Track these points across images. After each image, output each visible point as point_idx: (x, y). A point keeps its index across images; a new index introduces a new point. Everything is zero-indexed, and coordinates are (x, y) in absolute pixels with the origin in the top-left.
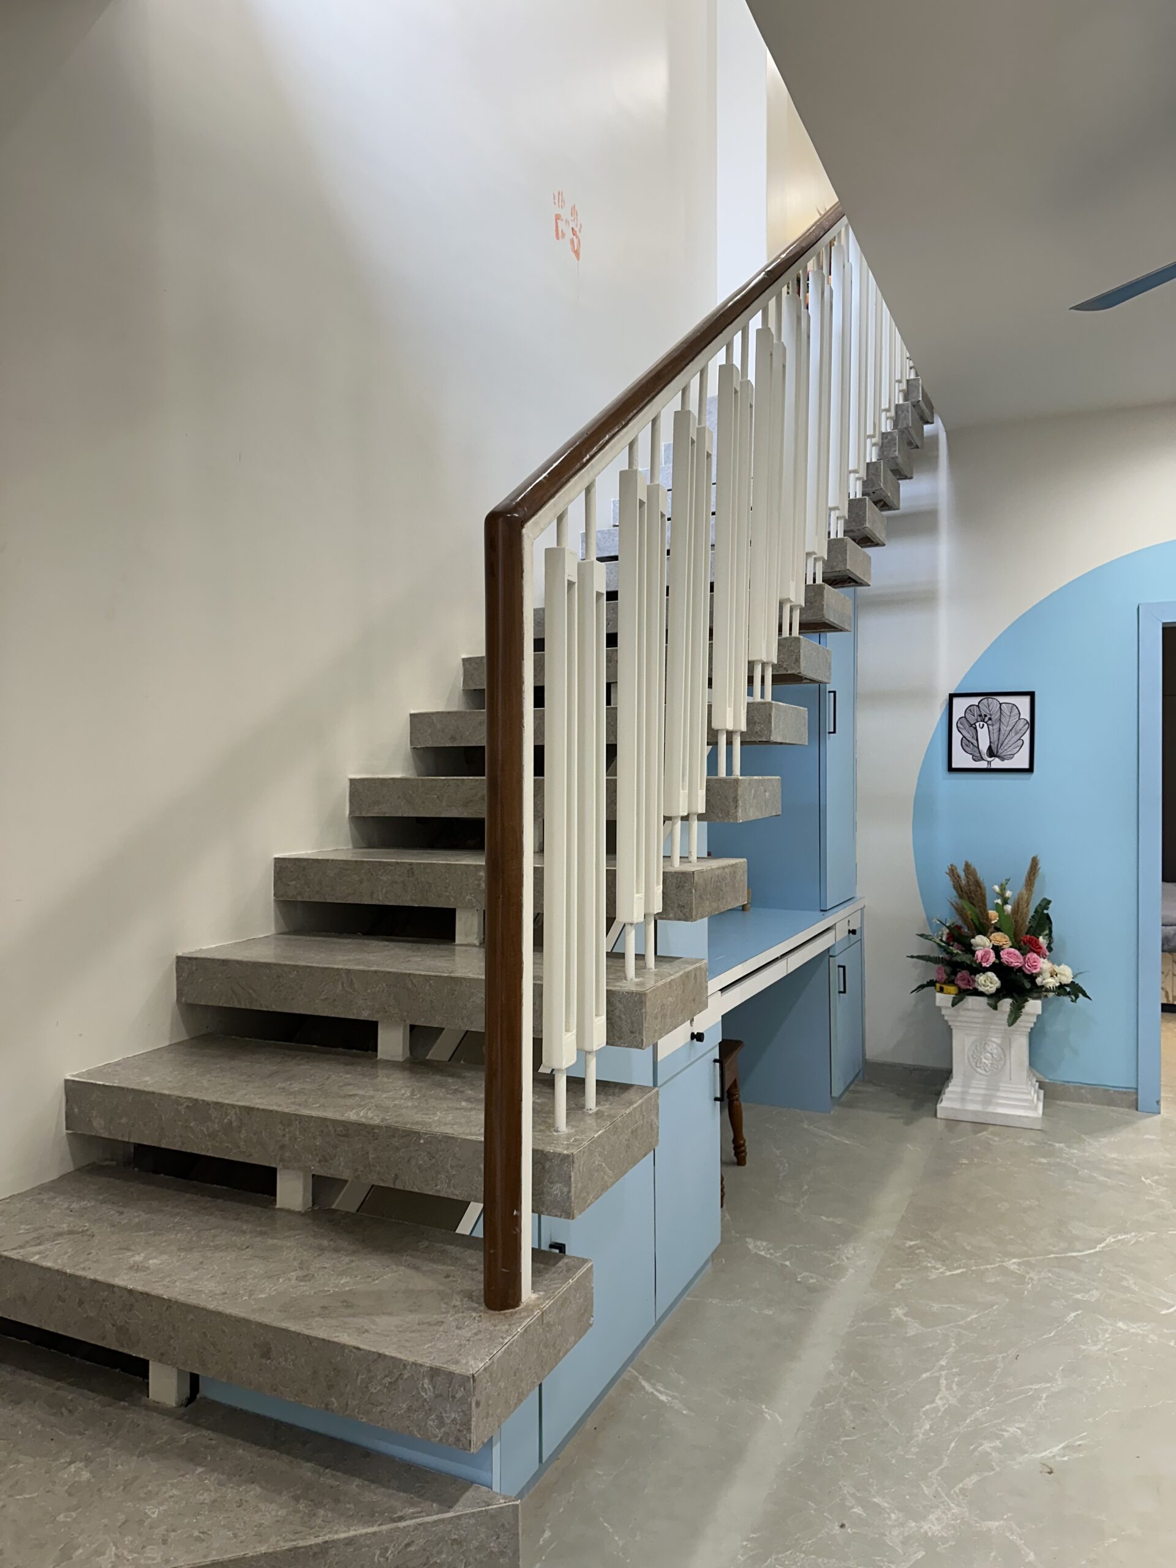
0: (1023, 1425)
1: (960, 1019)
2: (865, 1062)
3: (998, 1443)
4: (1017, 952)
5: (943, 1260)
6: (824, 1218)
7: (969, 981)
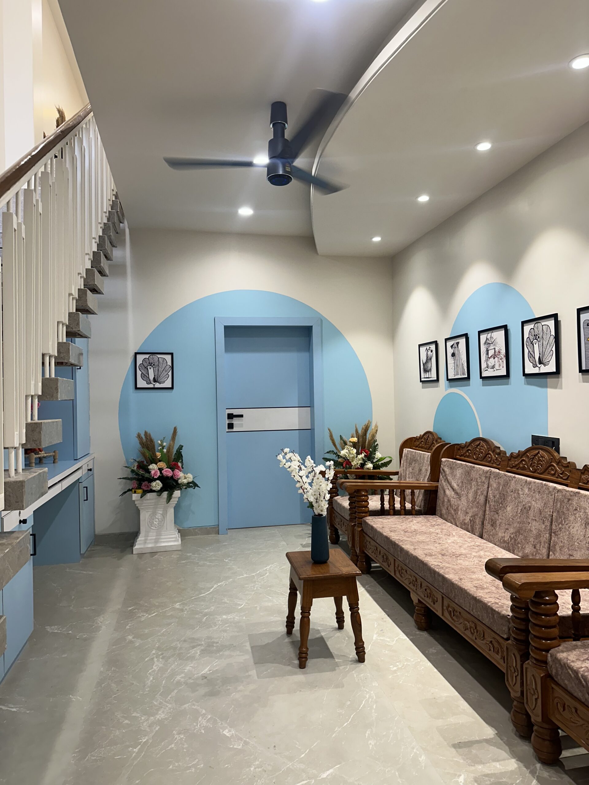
0: (192, 665)
1: (144, 505)
2: (95, 536)
3: (183, 675)
4: (169, 470)
5: (146, 611)
6: (86, 608)
7: (148, 486)
